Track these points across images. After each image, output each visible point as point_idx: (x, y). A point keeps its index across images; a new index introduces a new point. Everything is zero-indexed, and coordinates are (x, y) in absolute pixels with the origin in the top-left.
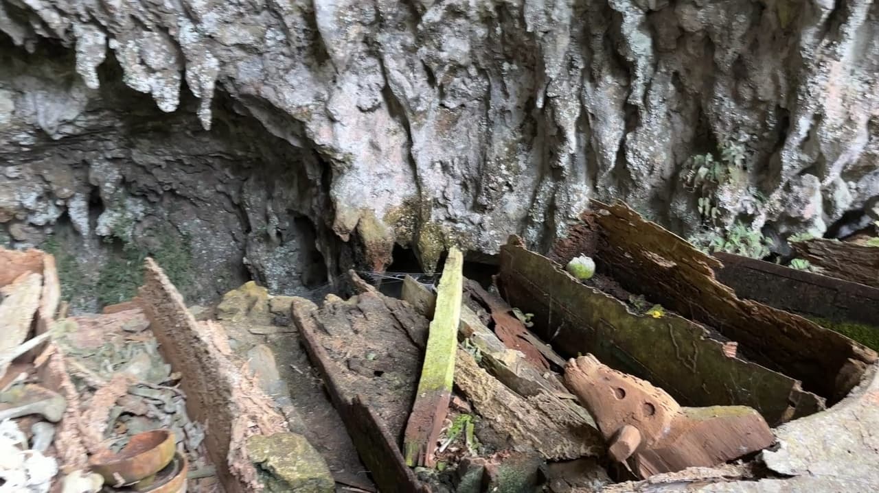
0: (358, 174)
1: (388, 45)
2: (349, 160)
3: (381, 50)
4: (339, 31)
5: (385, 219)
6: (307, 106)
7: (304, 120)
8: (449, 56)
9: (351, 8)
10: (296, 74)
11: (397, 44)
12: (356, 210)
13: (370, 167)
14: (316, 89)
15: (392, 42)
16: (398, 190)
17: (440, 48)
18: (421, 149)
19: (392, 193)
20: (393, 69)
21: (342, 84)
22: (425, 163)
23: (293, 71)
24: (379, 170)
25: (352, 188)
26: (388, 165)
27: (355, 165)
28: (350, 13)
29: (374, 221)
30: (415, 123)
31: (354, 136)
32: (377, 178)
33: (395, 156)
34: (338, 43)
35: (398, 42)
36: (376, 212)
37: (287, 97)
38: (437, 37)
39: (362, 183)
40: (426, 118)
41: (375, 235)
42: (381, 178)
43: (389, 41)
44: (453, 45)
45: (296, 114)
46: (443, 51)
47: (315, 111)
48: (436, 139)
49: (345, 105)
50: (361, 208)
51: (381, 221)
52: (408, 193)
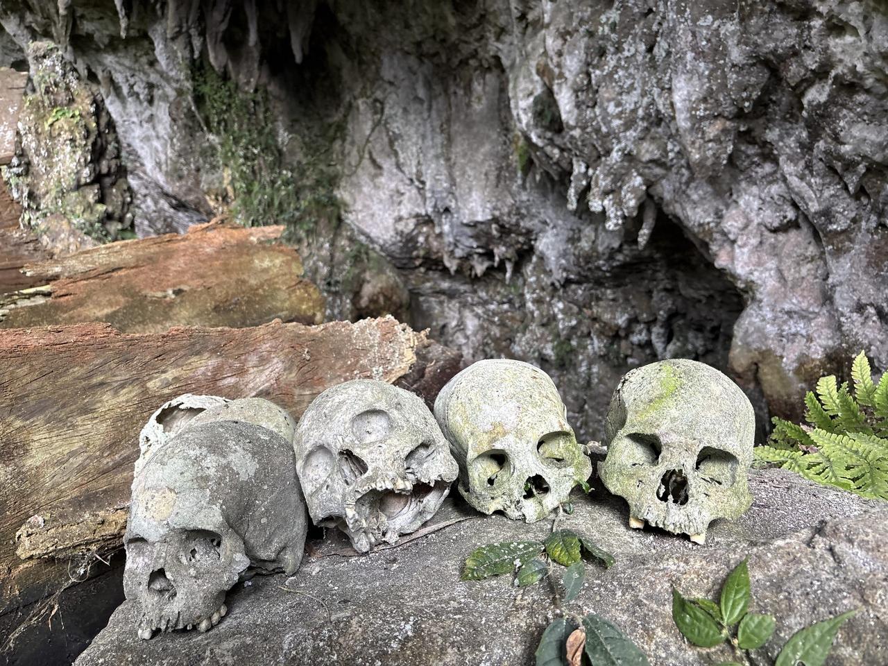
0: (760, 308)
1: (781, 144)
2: (751, 290)
3: (775, 152)
4: (692, 128)
5: (797, 371)
6: (709, 223)
7: (707, 240)
8: (854, 149)
9: (705, 100)
10: (696, 188)
11: (791, 142)
12: (749, 351)
13: (775, 301)
14: (715, 204)
15: (786, 140)
16: (819, 337)
17: (837, 139)
18: (841, 283)
19: (810, 339)
20: (791, 174)
21: (738, 197)
22: (846, 303)
23: (693, 185)
24: (787, 307)
25: (751, 323)
26: (794, 301)
27: (758, 296)
28: (702, 106)
29: (780, 371)
30: (831, 247)
31: (754, 259)
32: (786, 317)
33: (803, 290)
34: (693, 143)
35: (793, 138)
36: (785, 360)
37: (690, 213)
38: (829, 124)
39: (764, 320)
40: (851, 241)
41: (778, 388)
42: (791, 317)
43: (781, 138)
44: (857, 134)
45: (699, 233)
46: (843, 144)
47: (715, 229)
48: (866, 272)
49: (736, 221)
50: (755, 350)
51: (791, 374)
52: (830, 343)
